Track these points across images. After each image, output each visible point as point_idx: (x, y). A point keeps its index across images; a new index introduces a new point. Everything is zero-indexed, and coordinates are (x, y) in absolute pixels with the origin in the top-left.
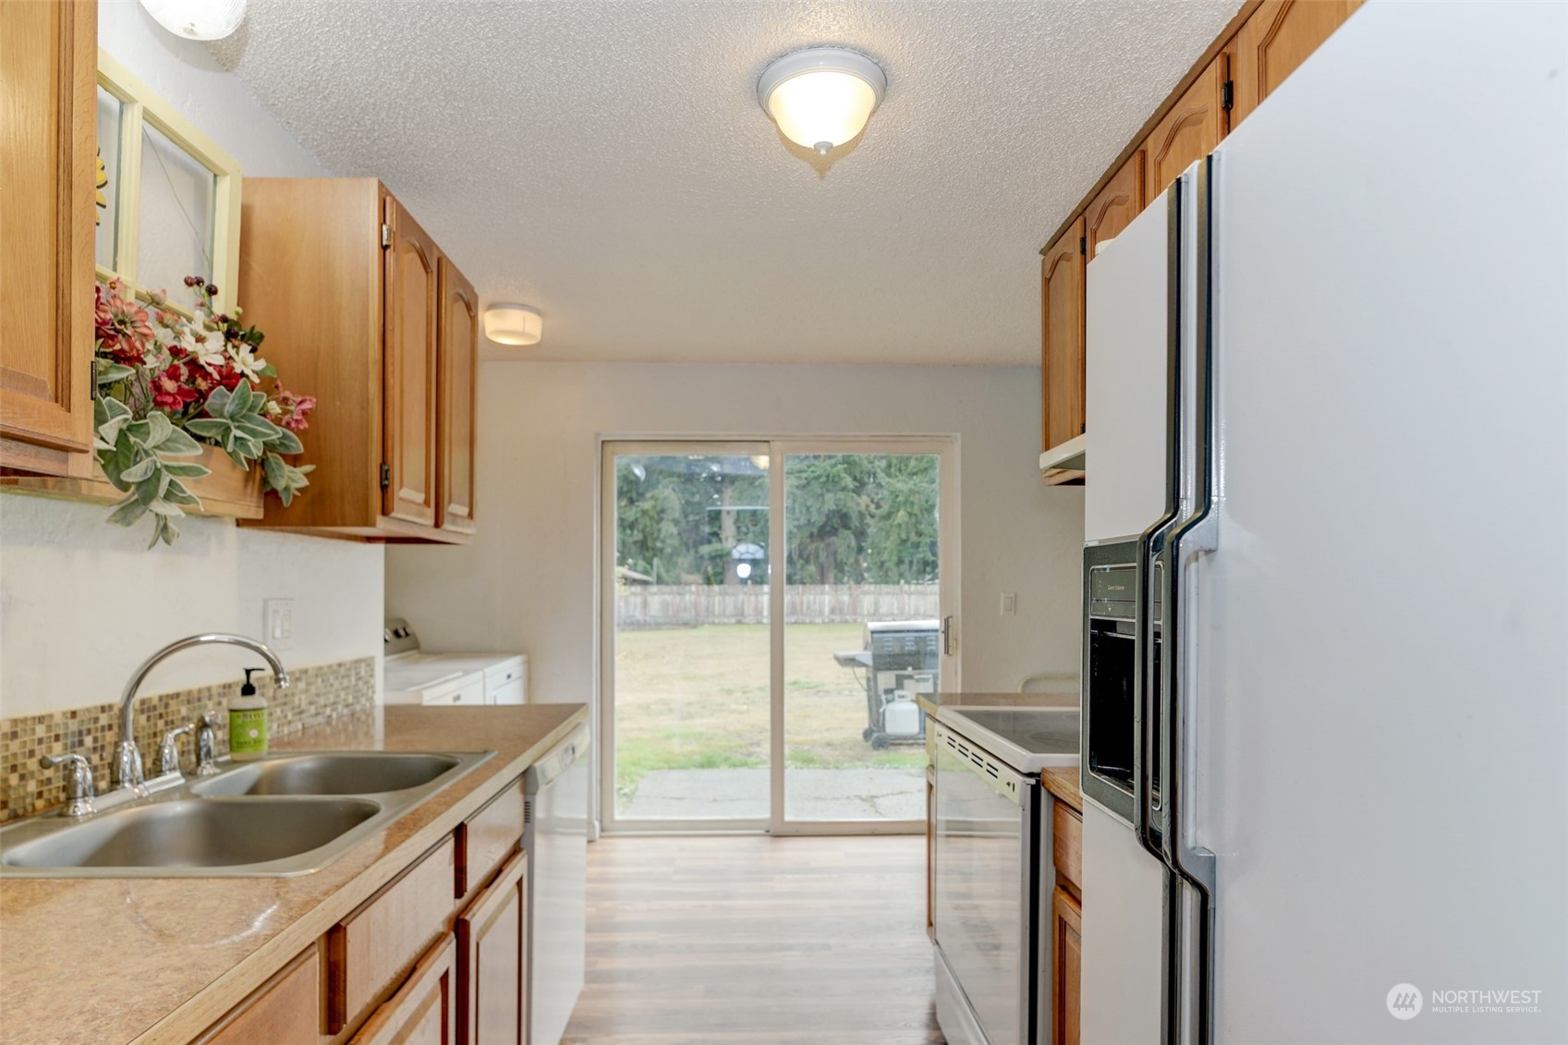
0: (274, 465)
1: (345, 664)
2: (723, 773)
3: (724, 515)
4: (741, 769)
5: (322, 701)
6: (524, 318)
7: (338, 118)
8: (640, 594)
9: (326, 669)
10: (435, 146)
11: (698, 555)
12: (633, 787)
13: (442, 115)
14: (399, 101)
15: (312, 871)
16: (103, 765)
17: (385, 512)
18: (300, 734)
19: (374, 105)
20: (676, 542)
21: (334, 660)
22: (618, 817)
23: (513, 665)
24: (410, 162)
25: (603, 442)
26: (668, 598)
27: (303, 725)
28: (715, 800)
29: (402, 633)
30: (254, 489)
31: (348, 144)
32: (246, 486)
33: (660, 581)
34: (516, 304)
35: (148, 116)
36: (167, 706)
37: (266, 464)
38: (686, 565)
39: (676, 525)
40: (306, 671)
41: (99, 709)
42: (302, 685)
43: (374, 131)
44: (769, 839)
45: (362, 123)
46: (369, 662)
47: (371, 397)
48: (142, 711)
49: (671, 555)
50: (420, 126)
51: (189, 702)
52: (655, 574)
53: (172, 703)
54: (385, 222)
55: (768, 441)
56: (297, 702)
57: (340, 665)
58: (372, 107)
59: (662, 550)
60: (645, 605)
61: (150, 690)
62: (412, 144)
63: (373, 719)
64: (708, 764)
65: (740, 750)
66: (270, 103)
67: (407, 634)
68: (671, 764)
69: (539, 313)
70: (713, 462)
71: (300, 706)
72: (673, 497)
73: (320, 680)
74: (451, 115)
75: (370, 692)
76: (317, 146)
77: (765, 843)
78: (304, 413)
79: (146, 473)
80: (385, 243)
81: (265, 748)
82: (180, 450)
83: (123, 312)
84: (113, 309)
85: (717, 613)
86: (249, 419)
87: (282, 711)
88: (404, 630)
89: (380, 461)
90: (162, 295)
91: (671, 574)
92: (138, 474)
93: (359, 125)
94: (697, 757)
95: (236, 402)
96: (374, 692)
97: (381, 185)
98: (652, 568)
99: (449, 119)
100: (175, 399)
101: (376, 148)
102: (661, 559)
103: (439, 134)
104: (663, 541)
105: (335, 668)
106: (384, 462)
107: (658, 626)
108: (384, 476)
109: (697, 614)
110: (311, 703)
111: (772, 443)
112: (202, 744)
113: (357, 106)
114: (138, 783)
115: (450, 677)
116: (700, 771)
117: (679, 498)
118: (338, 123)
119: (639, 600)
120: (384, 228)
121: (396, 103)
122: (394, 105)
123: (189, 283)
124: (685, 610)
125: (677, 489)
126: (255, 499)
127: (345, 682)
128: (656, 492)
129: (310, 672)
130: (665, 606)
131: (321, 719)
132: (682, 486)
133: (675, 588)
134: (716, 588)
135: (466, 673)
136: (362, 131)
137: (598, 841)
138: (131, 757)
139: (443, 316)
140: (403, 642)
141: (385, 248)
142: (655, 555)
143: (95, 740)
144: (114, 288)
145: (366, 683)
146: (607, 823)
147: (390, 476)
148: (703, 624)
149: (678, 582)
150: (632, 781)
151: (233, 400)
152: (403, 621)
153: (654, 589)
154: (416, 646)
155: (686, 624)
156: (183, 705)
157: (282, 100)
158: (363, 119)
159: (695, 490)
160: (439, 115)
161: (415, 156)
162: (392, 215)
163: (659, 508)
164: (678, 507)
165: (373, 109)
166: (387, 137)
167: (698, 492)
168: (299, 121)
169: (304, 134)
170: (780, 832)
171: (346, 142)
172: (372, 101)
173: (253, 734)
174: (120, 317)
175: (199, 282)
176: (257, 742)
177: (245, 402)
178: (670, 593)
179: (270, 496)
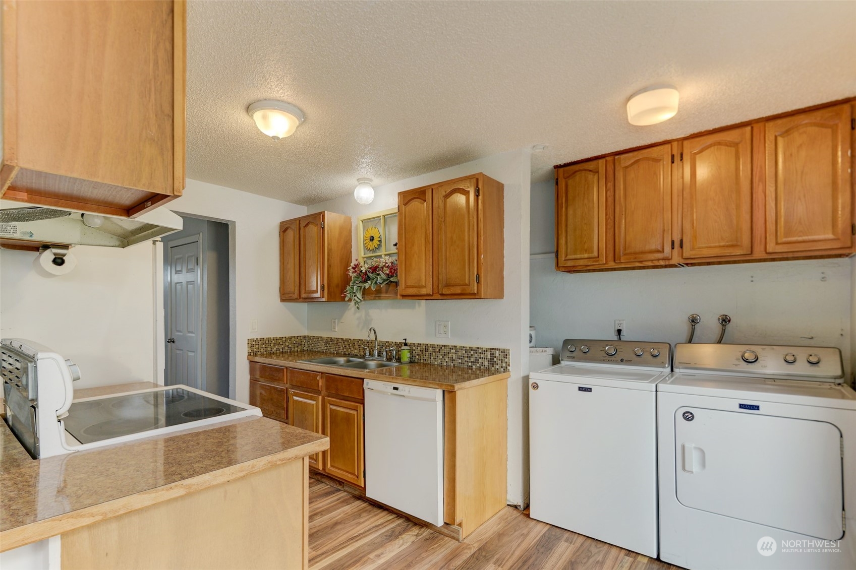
5: (466, 360)
9: (468, 348)
27: (454, 364)
35: (384, 216)
40: (456, 346)
46: (503, 351)
56: (450, 356)
57: (478, 348)
71: (452, 358)
73: (464, 351)
75: (505, 364)
87: (443, 357)
96: (508, 365)
105: (474, 349)
110: (459, 359)
129: (458, 347)
131: (465, 366)
145: (501, 360)
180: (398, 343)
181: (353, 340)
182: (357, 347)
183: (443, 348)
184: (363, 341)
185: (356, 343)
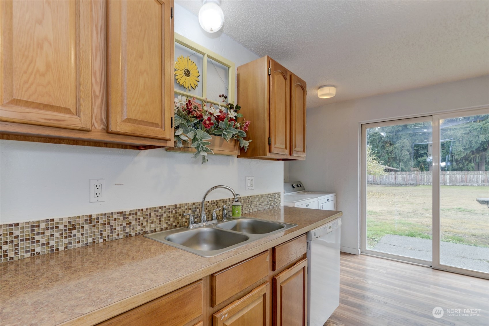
0: (241, 141)
1: (270, 194)
2: (417, 240)
3: (429, 146)
4: (426, 239)
5: (263, 204)
6: (329, 89)
7: (262, 43)
8: (394, 174)
9: (264, 195)
10: (288, 42)
11: (418, 161)
12: (379, 239)
13: (287, 31)
14: (274, 31)
15: (213, 256)
16: (198, 217)
17: (270, 152)
18: (256, 212)
19: (268, 35)
20: (408, 157)
21: (267, 193)
22: (367, 249)
23: (330, 196)
24: (283, 49)
25: (361, 125)
26: (405, 176)
27: (257, 210)
28: (411, 249)
29: (299, 186)
30: (237, 148)
31: (266, 50)
32: (235, 147)
33: (402, 170)
34: (327, 85)
35: (208, 56)
36: (218, 203)
37: (240, 141)
38: (413, 165)
39: (408, 151)
40: (258, 196)
41: (193, 204)
42: (257, 199)
43: (271, 43)
44: (431, 269)
45: (267, 42)
46: (278, 194)
47: (266, 119)
48: (211, 204)
49: (406, 162)
50: (282, 37)
51: (224, 202)
52: (400, 168)
53: (220, 202)
54: (269, 68)
55: (432, 116)
56: (255, 204)
57: (269, 194)
58: (268, 36)
59: (402, 160)
60: (396, 178)
61: (209, 199)
62: (282, 43)
63: (280, 210)
64: (411, 235)
65: (427, 232)
66: (245, 45)
67: (301, 186)
68: (395, 233)
69: (334, 86)
70: (424, 129)
71: (256, 205)
72: (407, 141)
73: (262, 198)
74: (289, 29)
75: (279, 202)
76: (260, 53)
77: (430, 271)
78: (247, 126)
79: (197, 145)
80: (269, 73)
81: (240, 216)
82: (207, 138)
83: (195, 106)
84: (193, 105)
85: (425, 181)
86: (230, 129)
87: (251, 206)
88: (300, 185)
89: (268, 137)
90: (206, 100)
91: (407, 168)
92: (195, 145)
93: (267, 43)
94: (407, 232)
95: (225, 124)
96: (280, 202)
97: (268, 57)
98: (399, 166)
99: (289, 31)
100: (209, 125)
101: (273, 48)
102: (403, 163)
103: (288, 37)
104: (403, 157)
105: (267, 195)
106: (270, 137)
107: (400, 185)
108: (269, 141)
109: (417, 181)
110: (260, 204)
111: (433, 116)
112: (224, 213)
113: (264, 37)
114: (205, 222)
115: (306, 199)
116: (407, 237)
117: (409, 142)
118: (262, 45)
119: (393, 176)
120: (269, 69)
121: (274, 32)
122: (273, 33)
123: (220, 96)
124: (412, 180)
125: (409, 139)
126: (238, 150)
127: (271, 199)
128: (400, 141)
129: (259, 196)
130: (404, 179)
131: (262, 209)
132: (411, 138)
133: (407, 172)
134: (425, 172)
135: (313, 198)
136: (268, 45)
137: (360, 255)
138: (204, 216)
139: (292, 92)
140: (300, 188)
141: (269, 75)
142: (400, 162)
143: (199, 210)
144: (194, 100)
145: (278, 199)
146: (363, 250)
147: (271, 141)
148: (419, 185)
149: (409, 170)
150: (379, 237)
151: (224, 124)
152: (300, 182)
153: (399, 173)
154: (304, 189)
155: (412, 185)
156: (222, 203)
157: (247, 43)
158: (267, 41)
159: (416, 139)
160: (286, 31)
161: (284, 47)
162: (271, 65)
163: (401, 146)
164: (409, 145)
165: (269, 37)
166: (275, 44)
167: (418, 140)
168: (253, 48)
169: (255, 51)
170: (437, 268)
171: (266, 49)
172: (267, 34)
173: (237, 212)
174: (195, 107)
175: (223, 95)
176: (238, 214)
177: (227, 125)
178: (405, 174)
179: (242, 149)
180: (215, 202)
181: (147, 209)
182: (155, 219)
183: (251, 198)
184: (167, 207)
185: (152, 214)
